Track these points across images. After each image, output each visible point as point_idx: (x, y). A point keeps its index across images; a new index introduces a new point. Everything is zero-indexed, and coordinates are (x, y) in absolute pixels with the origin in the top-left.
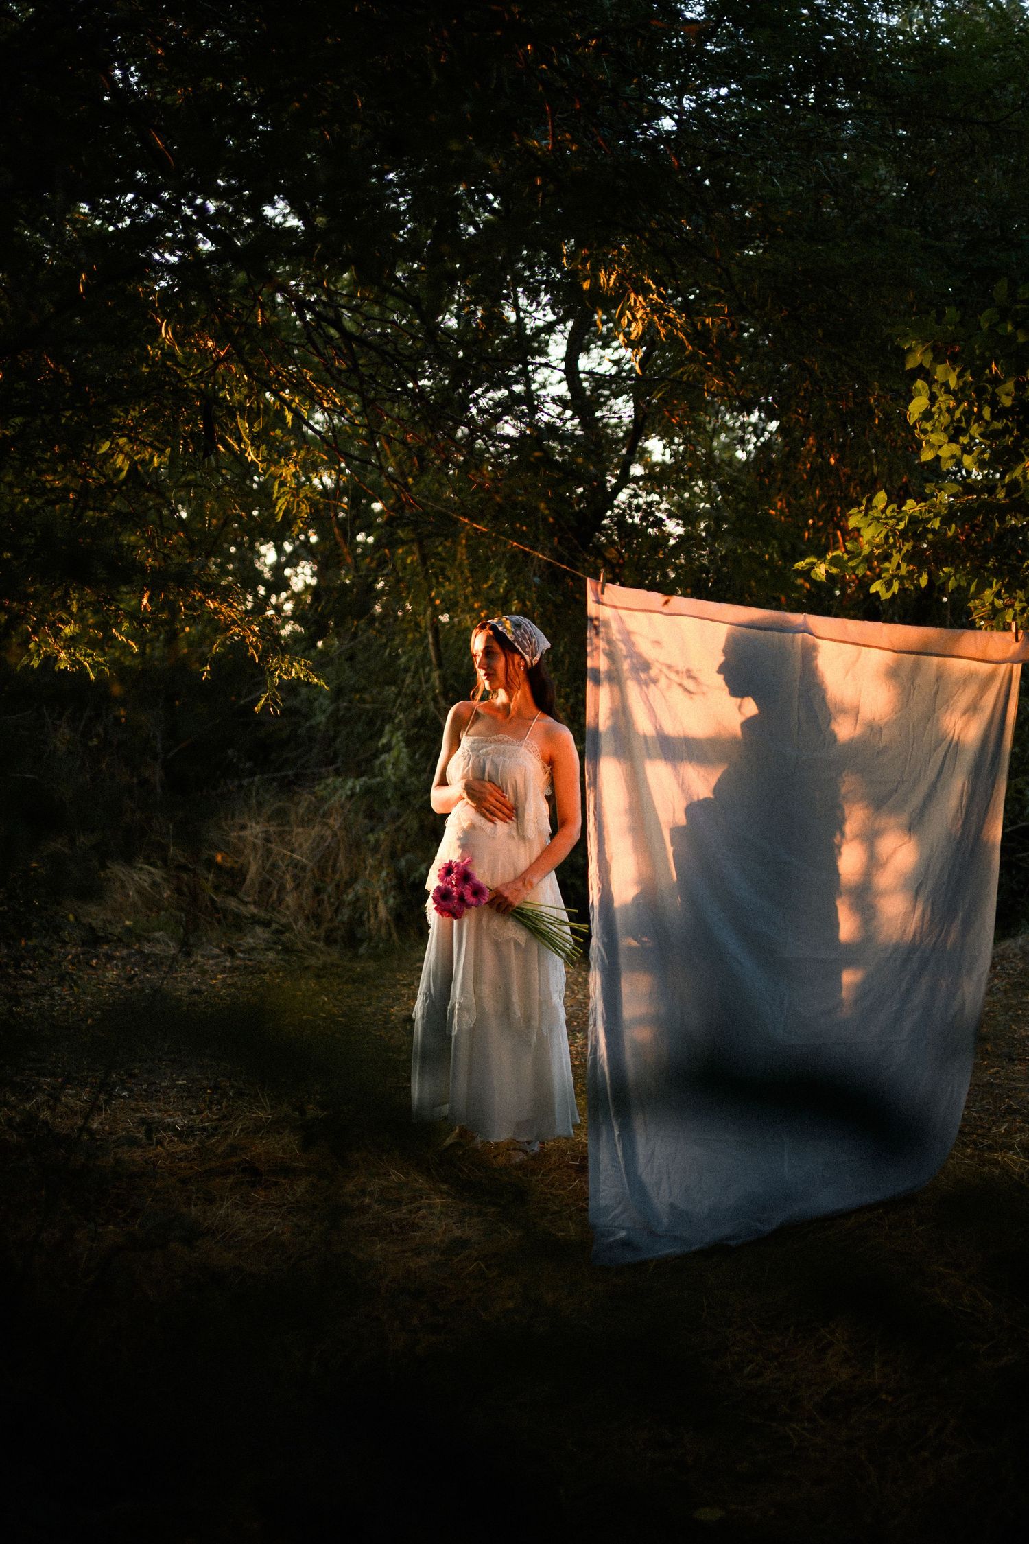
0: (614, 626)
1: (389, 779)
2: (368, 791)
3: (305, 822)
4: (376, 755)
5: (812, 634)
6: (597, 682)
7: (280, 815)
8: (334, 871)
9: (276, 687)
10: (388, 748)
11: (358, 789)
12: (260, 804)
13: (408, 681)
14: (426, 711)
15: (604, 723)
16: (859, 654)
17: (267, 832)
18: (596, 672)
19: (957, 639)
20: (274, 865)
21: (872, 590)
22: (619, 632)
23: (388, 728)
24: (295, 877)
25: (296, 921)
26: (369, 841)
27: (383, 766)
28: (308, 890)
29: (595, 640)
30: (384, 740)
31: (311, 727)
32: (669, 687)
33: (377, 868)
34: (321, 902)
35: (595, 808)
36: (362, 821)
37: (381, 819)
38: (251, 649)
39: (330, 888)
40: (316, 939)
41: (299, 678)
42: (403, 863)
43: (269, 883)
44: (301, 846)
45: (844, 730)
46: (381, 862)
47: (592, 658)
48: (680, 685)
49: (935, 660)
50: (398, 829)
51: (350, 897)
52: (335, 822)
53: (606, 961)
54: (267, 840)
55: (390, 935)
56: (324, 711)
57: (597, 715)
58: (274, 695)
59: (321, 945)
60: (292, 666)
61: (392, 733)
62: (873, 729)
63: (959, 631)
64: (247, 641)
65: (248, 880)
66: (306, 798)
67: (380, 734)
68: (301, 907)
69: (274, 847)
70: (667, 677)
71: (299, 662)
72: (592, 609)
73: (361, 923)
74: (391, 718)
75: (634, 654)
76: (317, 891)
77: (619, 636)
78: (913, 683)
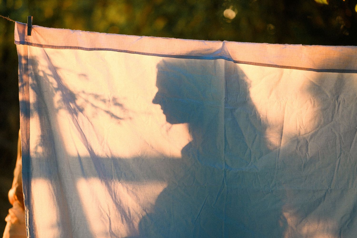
6: (27, 113)
15: (35, 149)
18: (27, 103)
22: (49, 68)
29: (25, 77)
32: (95, 115)
47: (23, 93)
48: (108, 112)
57: (28, 142)
70: (93, 105)
72: (21, 49)
75: (62, 87)
77: (49, 72)
78: (337, 99)
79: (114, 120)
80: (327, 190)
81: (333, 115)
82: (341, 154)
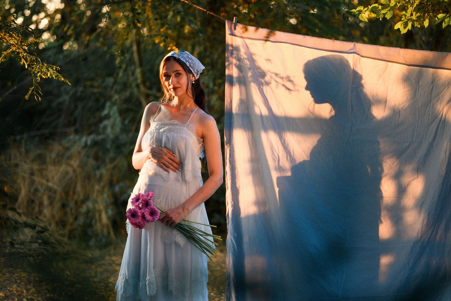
0: (243, 50)
1: (108, 136)
2: (95, 144)
3: (57, 162)
4: (102, 119)
5: (358, 54)
6: (232, 84)
7: (41, 159)
8: (74, 194)
9: (38, 83)
10: (107, 117)
11: (89, 143)
12: (27, 151)
13: (121, 74)
14: (132, 94)
15: (235, 108)
16: (387, 66)
17: (32, 170)
18: (231, 77)
19: (444, 58)
20: (36, 190)
21: (396, 27)
22: (246, 54)
23: (108, 104)
24: (50, 198)
25: (50, 224)
26: (95, 175)
27: (105, 128)
28: (57, 205)
29: (231, 59)
30: (106, 112)
31: (60, 104)
33: (101, 192)
34: (65, 214)
35: (230, 157)
36: (92, 162)
37: (104, 161)
38: (23, 60)
39: (72, 204)
40: (63, 236)
41: (52, 77)
42: (117, 189)
43: (33, 201)
44: (53, 178)
45: (378, 113)
46: (103, 188)
47: (229, 69)
48: (283, 85)
49: (431, 70)
50: (114, 168)
51: (84, 209)
52: (75, 163)
53: (236, 247)
54: (32, 174)
55: (109, 233)
57: (231, 102)
58: (37, 88)
59: (66, 239)
60: (48, 70)
61: (111, 108)
62: (395, 112)
63: (445, 53)
64: (20, 55)
65: (20, 199)
66: (56, 148)
67: (103, 107)
68: (53, 216)
69: (37, 178)
70: (275, 81)
71: (52, 68)
72: (229, 39)
73: (90, 226)
74: (110, 98)
75: (255, 67)
76: (64, 206)
77: (245, 56)
78: (418, 84)
79: (287, 91)
81: (415, 94)
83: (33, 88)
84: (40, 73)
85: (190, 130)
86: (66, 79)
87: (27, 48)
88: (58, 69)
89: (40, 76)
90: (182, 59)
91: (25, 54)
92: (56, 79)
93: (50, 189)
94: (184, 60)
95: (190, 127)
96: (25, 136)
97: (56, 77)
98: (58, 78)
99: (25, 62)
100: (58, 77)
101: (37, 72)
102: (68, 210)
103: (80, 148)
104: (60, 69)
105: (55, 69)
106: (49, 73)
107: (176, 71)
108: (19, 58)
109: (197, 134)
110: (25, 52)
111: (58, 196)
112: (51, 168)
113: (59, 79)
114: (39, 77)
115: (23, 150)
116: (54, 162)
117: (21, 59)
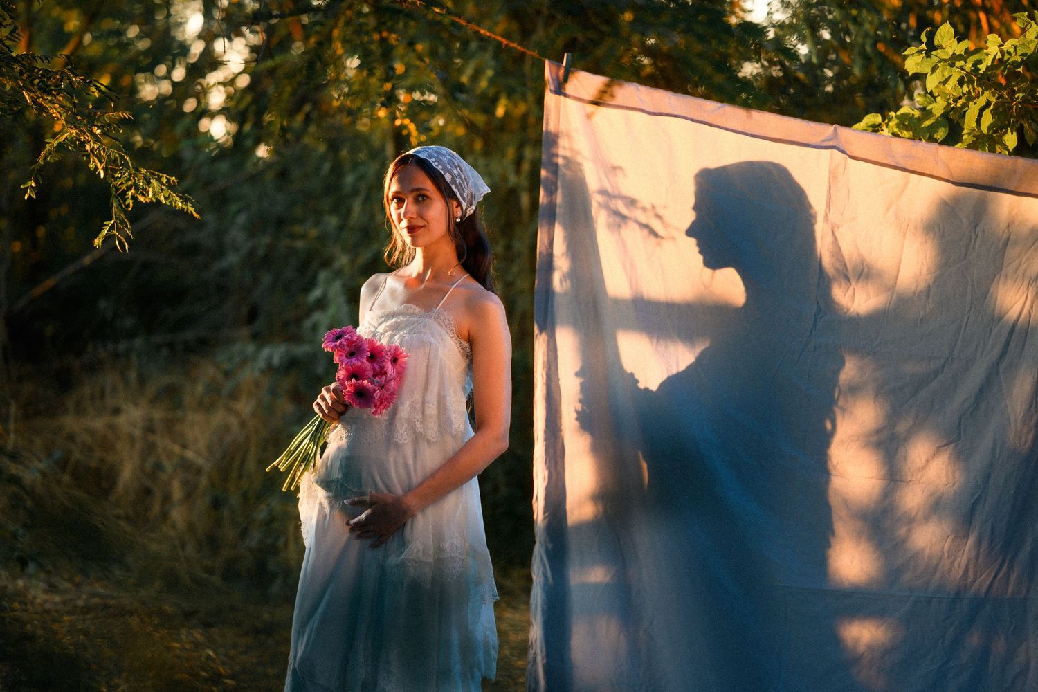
2: (292, 364)
3: (206, 406)
4: (309, 312)
7: (171, 395)
8: (240, 477)
9: (125, 212)
10: (321, 304)
11: (276, 361)
12: (142, 381)
13: (356, 210)
17: (151, 420)
20: (158, 467)
23: (323, 275)
24: (185, 483)
25: (183, 546)
27: (315, 328)
28: (202, 503)
30: (317, 293)
34: (219, 522)
36: (285, 406)
38: (93, 160)
39: (235, 500)
41: (158, 201)
43: (148, 492)
44: (196, 440)
48: (646, 226)
51: (261, 513)
52: (245, 407)
54: (150, 430)
56: (236, 250)
58: (122, 222)
59: (216, 580)
60: (149, 183)
61: (329, 283)
64: (88, 148)
65: (120, 485)
66: (208, 371)
67: (311, 285)
68: (191, 527)
69: (162, 442)
71: (159, 179)
73: (274, 550)
74: (327, 263)
76: (217, 504)
78: (975, 227)
80: (947, 359)
81: (967, 251)
82: (971, 308)
83: (113, 221)
84: (133, 191)
85: (441, 325)
86: (189, 205)
87: (99, 131)
88: (173, 181)
89: (134, 197)
90: (435, 165)
91: (96, 146)
92: (168, 203)
93: (185, 465)
94: (441, 167)
95: (442, 318)
96: (138, 342)
97: (166, 198)
98: (171, 202)
99: (99, 165)
100: (170, 199)
101: (127, 187)
102: (226, 513)
103: (257, 374)
104: (176, 181)
105: (166, 182)
106: (151, 189)
107: (418, 189)
108: (84, 155)
109: (459, 334)
110: (96, 141)
111: (204, 482)
112: (194, 417)
113: (174, 203)
114: (131, 199)
115: (133, 375)
116: (200, 403)
117: (88, 156)
